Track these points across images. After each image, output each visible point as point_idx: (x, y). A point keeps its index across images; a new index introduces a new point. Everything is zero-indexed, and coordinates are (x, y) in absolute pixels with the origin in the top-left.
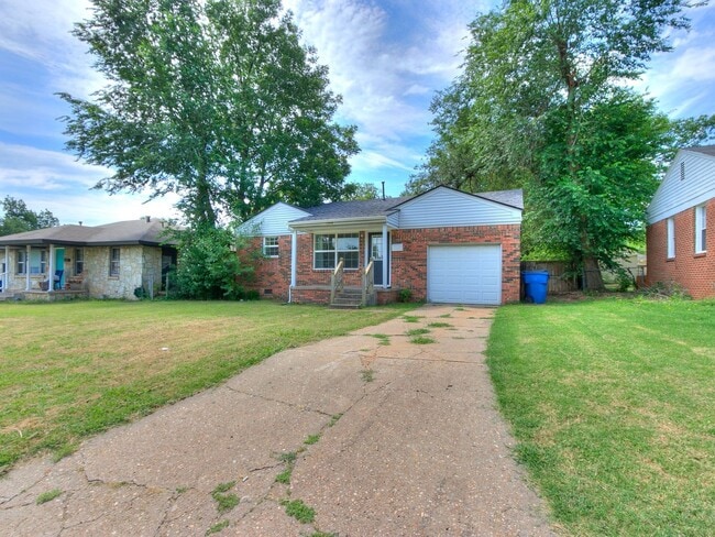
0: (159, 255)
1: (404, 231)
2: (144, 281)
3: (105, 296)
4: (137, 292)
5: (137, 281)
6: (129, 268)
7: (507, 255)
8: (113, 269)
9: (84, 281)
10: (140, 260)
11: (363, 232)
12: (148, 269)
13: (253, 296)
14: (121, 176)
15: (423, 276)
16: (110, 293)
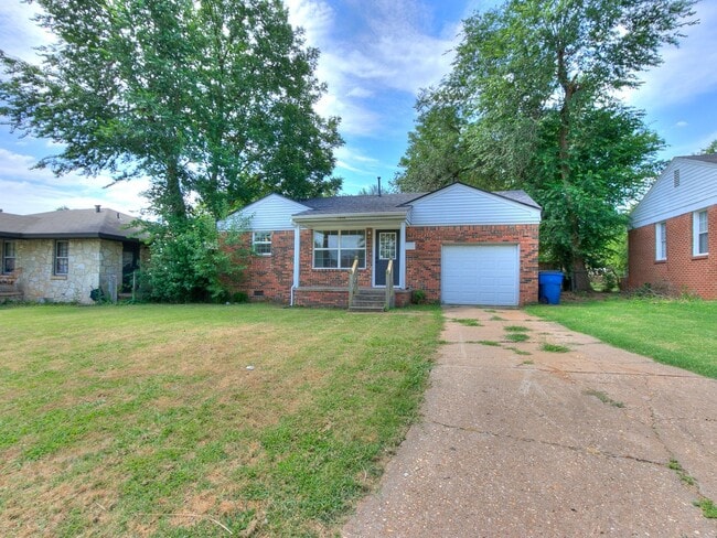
0: (120, 250)
1: (416, 229)
2: (102, 281)
3: (46, 299)
4: (94, 295)
5: (93, 281)
6: (82, 266)
7: (525, 255)
8: (58, 268)
9: (17, 281)
10: (97, 256)
11: (371, 229)
12: (107, 267)
13: (241, 299)
14: (70, 154)
15: (437, 276)
16: (53, 295)
